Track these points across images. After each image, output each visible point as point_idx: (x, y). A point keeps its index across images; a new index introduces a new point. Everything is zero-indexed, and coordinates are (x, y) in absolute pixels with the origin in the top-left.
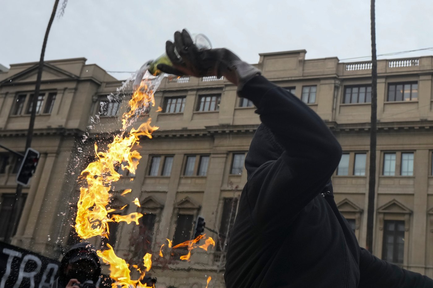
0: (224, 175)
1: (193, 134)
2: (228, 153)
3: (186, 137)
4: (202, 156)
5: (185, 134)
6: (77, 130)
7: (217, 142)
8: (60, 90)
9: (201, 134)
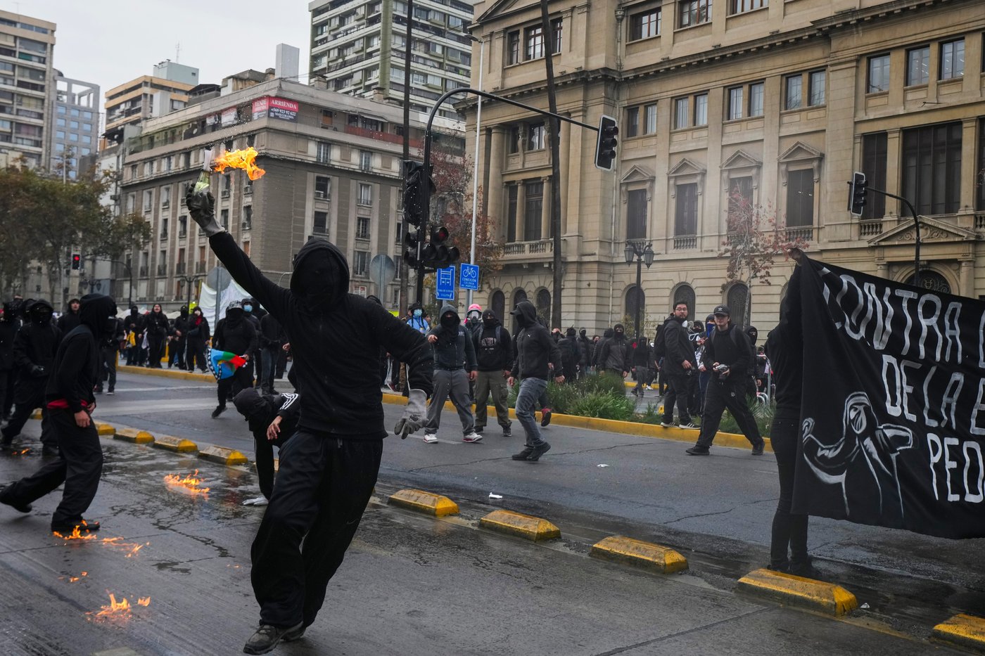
0: (856, 97)
1: (791, 39)
2: (858, 59)
3: (780, 47)
4: (812, 72)
5: (778, 42)
6: (605, 69)
7: (835, 44)
8: (566, 12)
9: (806, 36)
